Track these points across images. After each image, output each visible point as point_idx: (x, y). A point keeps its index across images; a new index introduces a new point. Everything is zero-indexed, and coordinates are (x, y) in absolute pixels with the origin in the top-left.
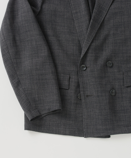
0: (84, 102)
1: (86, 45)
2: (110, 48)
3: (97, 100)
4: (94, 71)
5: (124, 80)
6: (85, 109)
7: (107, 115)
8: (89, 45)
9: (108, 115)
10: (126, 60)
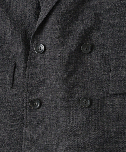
0: (28, 113)
1: (46, 7)
2: (92, 18)
3: (54, 115)
4: (57, 59)
5: (109, 80)
6: (28, 129)
7: (67, 145)
8: (51, 7)
9: (70, 145)
10: (118, 44)
